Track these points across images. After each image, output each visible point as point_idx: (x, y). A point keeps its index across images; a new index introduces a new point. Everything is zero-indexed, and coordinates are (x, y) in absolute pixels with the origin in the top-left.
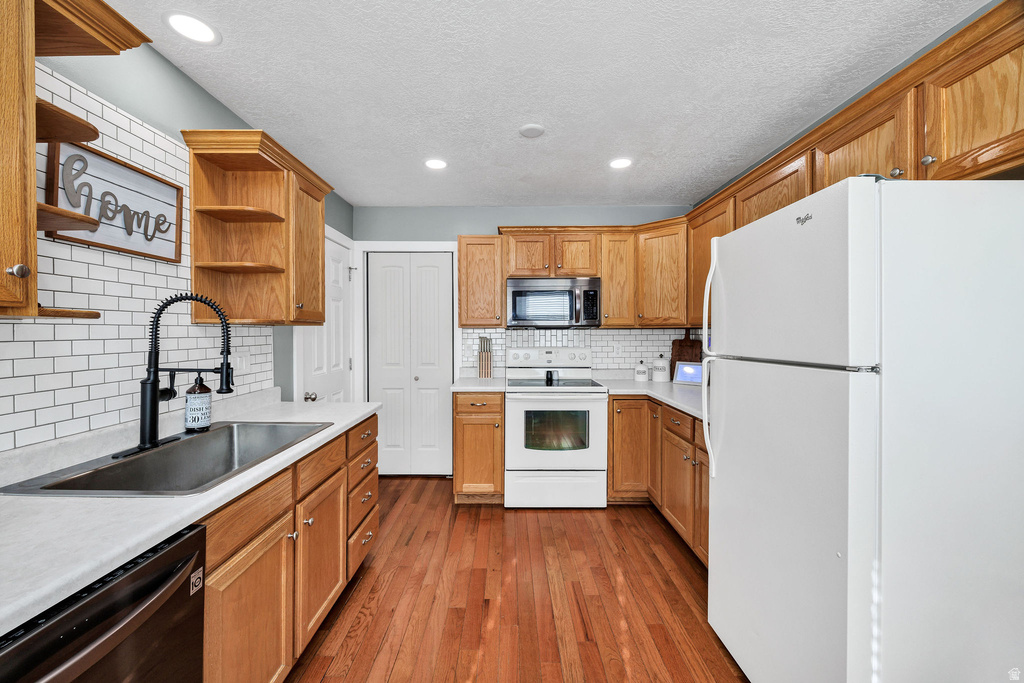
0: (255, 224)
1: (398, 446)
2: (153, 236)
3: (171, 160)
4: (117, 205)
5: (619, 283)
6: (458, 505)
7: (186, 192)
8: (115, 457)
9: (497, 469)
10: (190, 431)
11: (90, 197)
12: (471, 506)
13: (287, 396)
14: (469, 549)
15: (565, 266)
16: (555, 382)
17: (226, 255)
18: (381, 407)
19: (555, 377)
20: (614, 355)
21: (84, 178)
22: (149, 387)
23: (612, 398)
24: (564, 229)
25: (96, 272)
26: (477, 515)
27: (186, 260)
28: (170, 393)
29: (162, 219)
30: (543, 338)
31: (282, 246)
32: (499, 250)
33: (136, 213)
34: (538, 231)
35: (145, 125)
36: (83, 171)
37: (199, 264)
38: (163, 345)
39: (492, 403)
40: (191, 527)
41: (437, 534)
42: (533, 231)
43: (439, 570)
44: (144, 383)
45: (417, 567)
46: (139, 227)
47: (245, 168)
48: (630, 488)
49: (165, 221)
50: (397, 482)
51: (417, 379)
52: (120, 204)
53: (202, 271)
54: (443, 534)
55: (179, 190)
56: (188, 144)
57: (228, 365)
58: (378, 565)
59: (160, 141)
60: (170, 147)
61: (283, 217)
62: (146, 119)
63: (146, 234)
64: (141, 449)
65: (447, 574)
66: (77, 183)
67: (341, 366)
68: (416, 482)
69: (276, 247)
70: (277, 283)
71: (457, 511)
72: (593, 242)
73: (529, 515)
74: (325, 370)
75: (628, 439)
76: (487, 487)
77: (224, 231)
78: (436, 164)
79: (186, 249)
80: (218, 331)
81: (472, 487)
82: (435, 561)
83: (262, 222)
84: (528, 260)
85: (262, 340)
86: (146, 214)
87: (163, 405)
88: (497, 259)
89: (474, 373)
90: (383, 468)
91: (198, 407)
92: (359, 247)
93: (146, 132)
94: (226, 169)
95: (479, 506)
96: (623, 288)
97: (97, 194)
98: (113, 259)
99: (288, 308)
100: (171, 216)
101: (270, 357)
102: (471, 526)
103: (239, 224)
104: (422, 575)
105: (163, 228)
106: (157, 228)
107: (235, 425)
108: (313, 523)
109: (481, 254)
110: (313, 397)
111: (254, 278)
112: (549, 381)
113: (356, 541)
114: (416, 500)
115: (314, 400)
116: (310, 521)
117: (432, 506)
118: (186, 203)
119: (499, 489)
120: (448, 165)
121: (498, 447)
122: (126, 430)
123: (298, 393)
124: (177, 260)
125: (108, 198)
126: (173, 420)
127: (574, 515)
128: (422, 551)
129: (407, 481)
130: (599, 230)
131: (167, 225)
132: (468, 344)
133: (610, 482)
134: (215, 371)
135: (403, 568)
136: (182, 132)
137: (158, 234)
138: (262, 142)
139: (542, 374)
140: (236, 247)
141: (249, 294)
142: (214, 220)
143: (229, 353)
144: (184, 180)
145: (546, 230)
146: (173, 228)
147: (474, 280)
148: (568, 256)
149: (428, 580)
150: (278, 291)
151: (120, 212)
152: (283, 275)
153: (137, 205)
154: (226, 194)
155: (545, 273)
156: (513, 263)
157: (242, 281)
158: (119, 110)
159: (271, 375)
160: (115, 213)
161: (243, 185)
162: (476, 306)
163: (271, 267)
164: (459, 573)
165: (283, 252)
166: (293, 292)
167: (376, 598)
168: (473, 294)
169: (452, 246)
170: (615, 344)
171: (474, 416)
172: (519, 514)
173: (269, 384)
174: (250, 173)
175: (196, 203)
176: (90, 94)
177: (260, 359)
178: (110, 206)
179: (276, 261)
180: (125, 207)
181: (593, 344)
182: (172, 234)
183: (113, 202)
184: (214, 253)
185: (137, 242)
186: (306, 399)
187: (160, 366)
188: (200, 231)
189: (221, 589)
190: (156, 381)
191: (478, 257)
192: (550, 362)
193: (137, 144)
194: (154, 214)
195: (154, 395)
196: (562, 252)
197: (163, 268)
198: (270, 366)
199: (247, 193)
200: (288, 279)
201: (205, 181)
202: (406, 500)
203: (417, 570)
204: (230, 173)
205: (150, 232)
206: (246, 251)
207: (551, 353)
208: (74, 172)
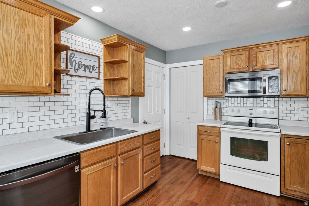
0: (120, 64)
1: (181, 145)
2: (92, 72)
3: (97, 49)
4: (82, 64)
5: (294, 71)
6: (200, 175)
7: (101, 57)
8: (79, 133)
9: (217, 162)
10: (101, 129)
11: (75, 63)
12: (205, 176)
13: (136, 121)
14: (195, 193)
15: (258, 65)
16: (254, 125)
17: (114, 75)
19: (254, 122)
20: (295, 112)
21: (74, 59)
23: (283, 137)
24: (257, 46)
25: (78, 83)
26: (206, 181)
27: (102, 78)
28: (94, 117)
29: (94, 66)
30: (248, 102)
31: (127, 70)
32: (222, 61)
33: (87, 66)
34: (242, 49)
35: (90, 40)
36: (74, 57)
37: (105, 78)
38: (91, 103)
39: (214, 131)
40: (77, 153)
41: (185, 183)
42: (239, 50)
43: (179, 197)
44: (87, 113)
45: (172, 193)
46: (88, 70)
47: (118, 47)
48: (297, 190)
49: (95, 67)
50: (180, 159)
51: (189, 119)
52: (83, 64)
53: (106, 80)
54: (188, 184)
55: (99, 57)
56: (102, 43)
57: (105, 109)
58: (158, 188)
59: (94, 44)
60: (97, 45)
61: (127, 60)
62: (90, 38)
63: (90, 71)
64: (86, 132)
65: (181, 200)
66: (72, 60)
67: (160, 112)
68: (187, 161)
69: (125, 70)
70: (126, 83)
71: (198, 177)
72: (276, 50)
73: (231, 187)
74: (152, 113)
75: (295, 161)
76: (212, 170)
77: (114, 68)
78: (187, 29)
79: (102, 74)
81: (205, 167)
82: (179, 193)
83: (123, 63)
84: (237, 64)
85: (126, 102)
86: (90, 66)
87: (92, 121)
88: (221, 65)
89: (212, 118)
91: (102, 122)
92: (168, 66)
93: (90, 42)
94: (114, 48)
95: (209, 177)
96: (297, 74)
97: (77, 62)
98: (82, 79)
99: (129, 91)
100: (97, 65)
101: (130, 108)
102: (201, 184)
103: (117, 65)
104: (172, 197)
105: (95, 69)
106: (93, 69)
107: (113, 129)
108: (123, 163)
109: (213, 64)
110: (146, 122)
111: (120, 81)
112: (250, 124)
113: (147, 176)
114: (183, 168)
115: (146, 123)
116: (122, 162)
117: (189, 172)
118: (102, 60)
119: (217, 172)
120: (192, 28)
121: (217, 152)
123: (141, 120)
124: (99, 78)
125: (80, 63)
126: (96, 125)
128: (176, 188)
129: (184, 160)
130: (280, 43)
131: (96, 68)
132: (210, 104)
133: (282, 183)
134: (102, 111)
135: (166, 191)
136: (101, 40)
137: (93, 71)
138: (118, 38)
139: (246, 120)
140: (116, 72)
141: (119, 87)
142: (111, 64)
143: (105, 105)
144: (101, 54)
145: (247, 48)
146: (98, 69)
147: (210, 76)
148: (260, 59)
149: (173, 199)
150: (126, 85)
151: (83, 66)
152: (127, 80)
153: (87, 63)
154: (114, 56)
155: (247, 69)
156: (229, 66)
157: (118, 83)
158: (83, 38)
159: (130, 113)
160: (82, 66)
161: (118, 52)
162: (211, 87)
163: (122, 78)
164: (186, 201)
165: (127, 72)
166: (131, 85)
167: (152, 199)
168: (210, 82)
169: (201, 62)
170: (296, 106)
171: (206, 136)
172: (226, 186)
173: (130, 116)
174: (120, 48)
175: (104, 60)
176: (76, 36)
177: (126, 108)
178: (80, 65)
179: (126, 76)
180: (84, 64)
181: (280, 106)
182: (97, 70)
183: (81, 64)
184: (110, 75)
185: (88, 74)
186: (144, 123)
187: (91, 109)
188: (105, 69)
189: (87, 174)
190: (90, 113)
191: (212, 65)
192: (251, 114)
193: (88, 46)
194: (92, 65)
195: (90, 117)
196: (256, 58)
197: (95, 81)
198: (130, 111)
199: (119, 54)
200: (129, 81)
201: (107, 53)
202: (180, 167)
203: (171, 194)
204: (115, 49)
205: (91, 71)
206: (119, 73)
207: (252, 110)
208: (72, 57)
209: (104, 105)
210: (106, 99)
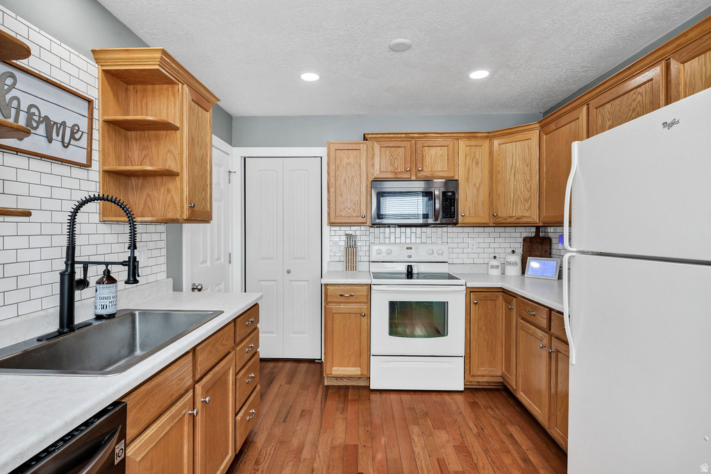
0: (153, 133)
1: (272, 332)
2: (69, 144)
3: (83, 76)
4: (40, 116)
5: (475, 185)
6: (328, 387)
7: (96, 104)
8: (39, 340)
9: (364, 354)
10: (99, 317)
11: (18, 109)
12: (339, 387)
13: (177, 287)
14: (340, 427)
15: (425, 169)
16: (415, 276)
17: (128, 160)
18: (261, 297)
19: (415, 271)
20: (469, 250)
21: (14, 93)
22: (66, 278)
23: (469, 290)
24: (424, 135)
25: (24, 176)
26: (346, 396)
27: (96, 165)
28: (84, 283)
29: (76, 128)
30: (403, 235)
31: (177, 152)
32: (365, 154)
33: (55, 123)
34: (400, 138)
35: (63, 45)
36: (13, 86)
37: (107, 168)
38: (79, 240)
39: (359, 294)
40: (115, 404)
41: (311, 412)
42: (395, 137)
43: (315, 446)
44: (62, 275)
45: (295, 442)
46: (58, 135)
47: (144, 83)
48: (485, 373)
49: (78, 130)
50: (271, 365)
51: (289, 272)
52: (42, 115)
53: (109, 174)
54: (316, 412)
55: (90, 102)
56: (97, 60)
57: (135, 258)
58: (260, 440)
59: (75, 60)
60: (83, 65)
61: (178, 125)
62: (63, 39)
63: (63, 142)
64: (60, 333)
65: (323, 450)
66: (8, 97)
67: (222, 260)
68: (288, 365)
69: (171, 152)
70: (173, 185)
71: (327, 391)
72: (451, 147)
73: (393, 396)
74: (209, 263)
75: (484, 328)
76: (354, 371)
77: (126, 138)
78: (310, 77)
79: (96, 156)
80: (127, 228)
81: (340, 370)
82: (310, 437)
83: (160, 130)
84: (391, 164)
85: (156, 237)
86: (64, 123)
87: (77, 293)
88: (363, 163)
89: (341, 267)
90: (264, 352)
91: (106, 296)
92: (239, 152)
93: (62, 50)
94: (128, 83)
95: (347, 387)
96: (478, 189)
97: (24, 107)
98: (36, 164)
99: (182, 207)
100: (84, 126)
101: (164, 252)
102: (341, 406)
103: (139, 133)
104: (300, 450)
105: (77, 136)
106: (72, 137)
107: (137, 313)
108: (209, 401)
109: (348, 158)
110: (199, 287)
111: (152, 180)
112: (410, 274)
113: (243, 418)
114: (289, 382)
115: (200, 290)
116: (207, 399)
117: (304, 387)
118: (96, 114)
119: (365, 373)
120: (321, 78)
121: (364, 335)
122: (47, 316)
123: (186, 284)
124: (87, 166)
125: (33, 110)
126: (86, 307)
127: (434, 397)
128: (298, 428)
129: (280, 364)
130: (457, 136)
131: (80, 133)
132: (335, 239)
133: (467, 368)
134: (123, 264)
135: (281, 442)
136: (93, 51)
137: (73, 142)
138: (162, 58)
139: (403, 268)
140: (136, 153)
141: (148, 195)
142: (120, 129)
143: (135, 248)
144: (94, 93)
145: (408, 137)
146: (85, 136)
147: (342, 182)
148: (428, 160)
149: (306, 454)
150: (173, 192)
151: (42, 122)
152: (177, 178)
153: (56, 117)
154: (128, 105)
155: (407, 176)
156: (377, 166)
157: (142, 184)
158: (42, 32)
159: (164, 268)
160: (39, 123)
161: (143, 98)
162: (344, 206)
163: (168, 171)
164: (333, 448)
165: (178, 157)
166: (186, 193)
167: (261, 470)
168: (341, 195)
169: (322, 151)
170: (470, 241)
171: (342, 306)
172: (384, 396)
173: (164, 276)
174: (149, 87)
175: (103, 115)
176: (19, 18)
177: (156, 253)
178: (34, 117)
179: (172, 165)
180: (46, 117)
181: (450, 240)
182: (84, 142)
183: (37, 113)
184: (118, 158)
185: (56, 149)
186: (193, 289)
187: (76, 259)
188: (106, 139)
189: (138, 460)
190: (73, 273)
191: (345, 161)
192: (410, 257)
193: (56, 62)
194: (69, 124)
195: (71, 284)
196: (423, 156)
197: (77, 172)
198: (163, 260)
199: (147, 105)
200: (182, 181)
201: (111, 95)
202: (280, 381)
203: (295, 445)
204: (131, 87)
205: (67, 140)
206: (145, 156)
207: (411, 248)
208: (6, 87)
209: (133, 246)
210: (139, 228)
